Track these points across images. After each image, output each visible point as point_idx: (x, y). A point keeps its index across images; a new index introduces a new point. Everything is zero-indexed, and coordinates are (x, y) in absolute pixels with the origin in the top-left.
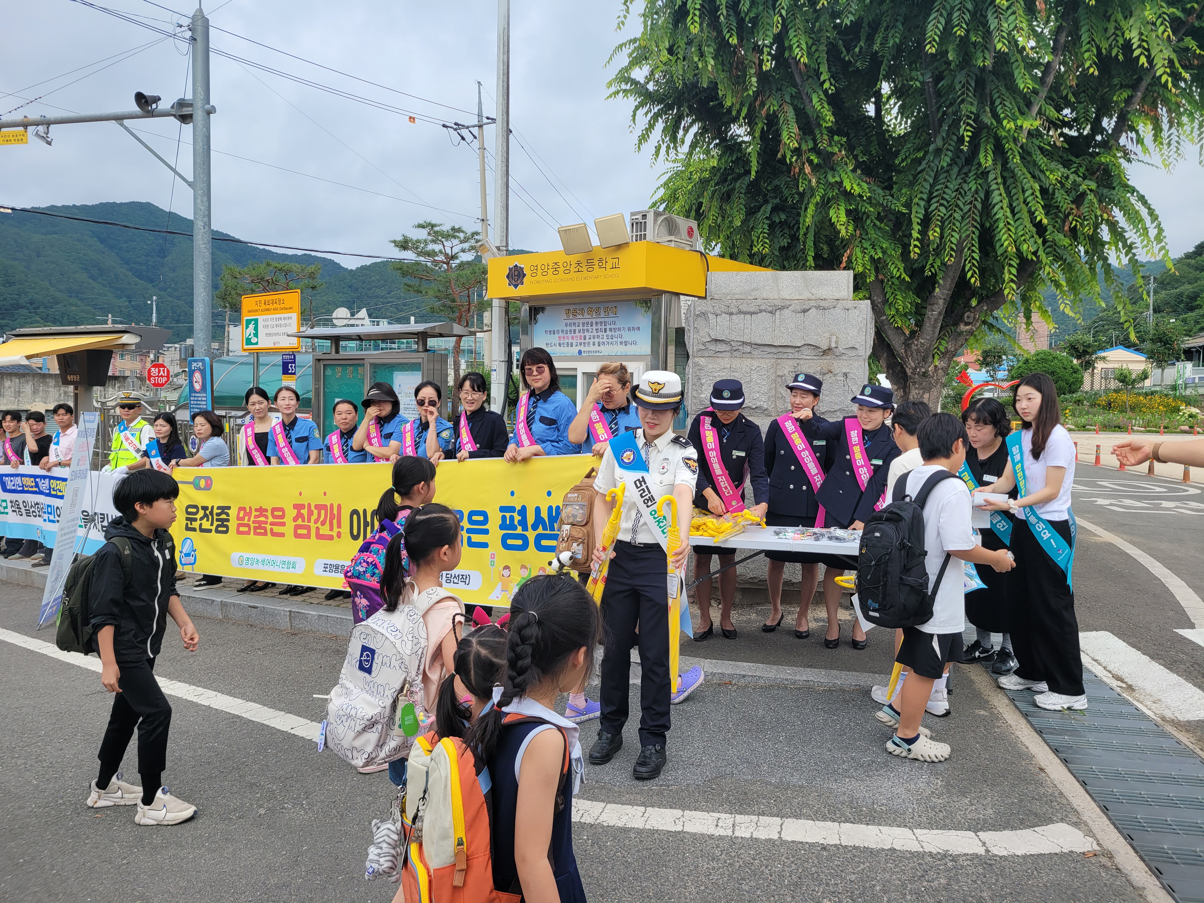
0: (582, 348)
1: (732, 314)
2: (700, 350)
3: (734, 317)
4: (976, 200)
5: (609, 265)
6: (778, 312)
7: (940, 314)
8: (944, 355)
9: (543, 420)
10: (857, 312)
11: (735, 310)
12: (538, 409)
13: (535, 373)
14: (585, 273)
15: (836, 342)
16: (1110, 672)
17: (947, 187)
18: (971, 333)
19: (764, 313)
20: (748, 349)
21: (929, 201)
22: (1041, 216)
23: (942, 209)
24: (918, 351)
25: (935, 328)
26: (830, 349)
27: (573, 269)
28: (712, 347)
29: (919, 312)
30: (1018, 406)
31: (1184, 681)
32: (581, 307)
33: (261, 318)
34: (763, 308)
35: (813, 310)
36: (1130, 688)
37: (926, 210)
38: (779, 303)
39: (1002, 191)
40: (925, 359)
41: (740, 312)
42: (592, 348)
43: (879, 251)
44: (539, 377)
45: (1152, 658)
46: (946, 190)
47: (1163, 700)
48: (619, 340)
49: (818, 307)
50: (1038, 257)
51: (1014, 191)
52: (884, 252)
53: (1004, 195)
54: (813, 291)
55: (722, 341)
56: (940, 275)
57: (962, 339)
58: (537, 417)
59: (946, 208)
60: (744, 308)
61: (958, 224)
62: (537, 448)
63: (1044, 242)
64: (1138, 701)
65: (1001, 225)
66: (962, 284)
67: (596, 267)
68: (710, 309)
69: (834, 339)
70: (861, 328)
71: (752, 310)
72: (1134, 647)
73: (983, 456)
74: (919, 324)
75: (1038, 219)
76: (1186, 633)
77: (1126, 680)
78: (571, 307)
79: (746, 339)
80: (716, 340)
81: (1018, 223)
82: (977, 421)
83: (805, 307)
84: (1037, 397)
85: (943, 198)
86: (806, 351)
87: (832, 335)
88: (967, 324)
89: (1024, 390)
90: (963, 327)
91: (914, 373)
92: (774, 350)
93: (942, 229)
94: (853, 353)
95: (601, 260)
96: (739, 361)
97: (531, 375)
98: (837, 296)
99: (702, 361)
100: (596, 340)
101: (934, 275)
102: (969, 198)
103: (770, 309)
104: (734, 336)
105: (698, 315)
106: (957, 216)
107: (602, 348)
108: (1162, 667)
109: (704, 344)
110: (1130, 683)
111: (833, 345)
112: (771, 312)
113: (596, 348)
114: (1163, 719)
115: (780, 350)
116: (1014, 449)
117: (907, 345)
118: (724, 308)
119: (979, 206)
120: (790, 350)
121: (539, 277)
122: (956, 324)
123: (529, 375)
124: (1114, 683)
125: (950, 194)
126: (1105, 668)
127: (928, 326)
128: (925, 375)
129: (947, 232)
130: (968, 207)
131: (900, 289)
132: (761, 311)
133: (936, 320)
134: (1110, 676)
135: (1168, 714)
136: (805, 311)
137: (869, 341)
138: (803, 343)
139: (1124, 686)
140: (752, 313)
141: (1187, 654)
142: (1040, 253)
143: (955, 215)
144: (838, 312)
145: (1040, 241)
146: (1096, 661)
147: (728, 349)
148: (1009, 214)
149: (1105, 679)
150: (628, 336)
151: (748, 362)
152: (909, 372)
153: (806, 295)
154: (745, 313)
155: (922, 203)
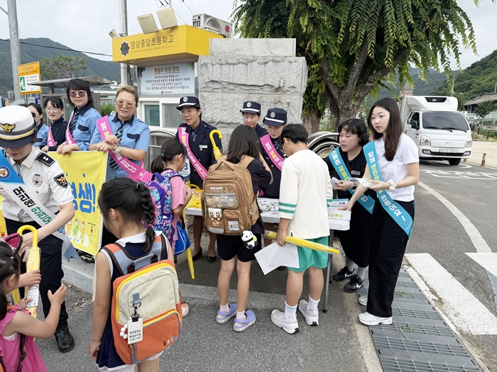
0: (163, 90)
1: (222, 64)
2: (204, 87)
3: (223, 66)
4: (377, 10)
5: (168, 40)
6: (249, 64)
7: (356, 76)
8: (357, 99)
9: (80, 127)
10: (297, 64)
11: (224, 62)
12: (78, 120)
13: (77, 96)
14: (157, 46)
15: (284, 83)
16: (428, 286)
17: (362, 3)
18: (372, 87)
19: (241, 64)
20: (232, 87)
21: (350, 11)
22: (411, 20)
23: (358, 15)
24: (344, 96)
25: (354, 84)
26: (280, 88)
27: (151, 44)
28: (211, 85)
29: (347, 75)
30: (373, 122)
31: (473, 296)
32: (162, 67)
33: (25, 76)
34: (241, 61)
35: (270, 62)
36: (440, 301)
37: (349, 15)
38: (251, 58)
39: (391, 4)
40: (348, 101)
41: (227, 63)
42: (168, 90)
43: (325, 41)
44: (80, 99)
45: (453, 275)
46: (362, 5)
47: (461, 314)
48: (180, 85)
49: (273, 61)
50: (407, 44)
51: (398, 6)
52: (328, 42)
53: (392, 7)
54: (272, 51)
55: (216, 81)
56: (357, 54)
57: (367, 91)
58: (77, 126)
59: (360, 15)
60: (229, 61)
61: (366, 24)
62: (75, 145)
63: (412, 36)
64: (445, 314)
65: (389, 24)
66: (368, 60)
67: (162, 42)
68: (210, 61)
69: (282, 81)
70: (299, 74)
71: (234, 62)
72: (443, 266)
73: (351, 158)
74: (346, 82)
75: (409, 20)
76: (471, 255)
77: (438, 294)
78: (157, 67)
79: (231, 81)
80: (213, 81)
81: (398, 24)
82: (348, 131)
83: (266, 61)
84: (387, 115)
85: (359, 9)
86: (266, 89)
87: (281, 78)
88: (370, 82)
89: (378, 110)
90: (368, 84)
91: (342, 108)
92: (247, 88)
93: (357, 27)
94: (293, 90)
95: (164, 37)
96: (227, 94)
97: (74, 96)
98: (286, 54)
99: (205, 94)
100: (170, 86)
101: (354, 55)
102: (373, 10)
103: (245, 62)
104: (223, 79)
105: (202, 65)
106: (366, 19)
107: (172, 90)
108: (459, 283)
109: (206, 83)
110: (440, 297)
111: (282, 85)
112: (245, 64)
113: (169, 90)
114: (461, 332)
115: (251, 88)
116: (369, 154)
117: (339, 93)
118: (217, 61)
119: (378, 14)
120: (256, 88)
121: (136, 49)
122: (365, 82)
123: (73, 97)
124: (430, 296)
125: (363, 7)
126: (425, 282)
127: (350, 83)
128: (348, 109)
129: (360, 28)
130: (372, 14)
131: (336, 63)
132: (239, 63)
133: (354, 80)
134: (428, 290)
135: (465, 329)
136: (266, 63)
137: (303, 83)
138: (264, 84)
139: (437, 299)
140: (234, 64)
141: (473, 272)
142: (409, 41)
143: (365, 19)
144: (285, 64)
145: (409, 35)
146: (420, 276)
147: (220, 87)
148: (394, 18)
149: (425, 293)
150: (184, 83)
151: (232, 95)
152: (340, 107)
153: (268, 54)
154: (230, 64)
155: (347, 13)
